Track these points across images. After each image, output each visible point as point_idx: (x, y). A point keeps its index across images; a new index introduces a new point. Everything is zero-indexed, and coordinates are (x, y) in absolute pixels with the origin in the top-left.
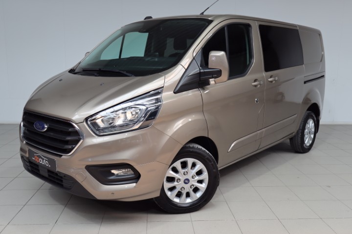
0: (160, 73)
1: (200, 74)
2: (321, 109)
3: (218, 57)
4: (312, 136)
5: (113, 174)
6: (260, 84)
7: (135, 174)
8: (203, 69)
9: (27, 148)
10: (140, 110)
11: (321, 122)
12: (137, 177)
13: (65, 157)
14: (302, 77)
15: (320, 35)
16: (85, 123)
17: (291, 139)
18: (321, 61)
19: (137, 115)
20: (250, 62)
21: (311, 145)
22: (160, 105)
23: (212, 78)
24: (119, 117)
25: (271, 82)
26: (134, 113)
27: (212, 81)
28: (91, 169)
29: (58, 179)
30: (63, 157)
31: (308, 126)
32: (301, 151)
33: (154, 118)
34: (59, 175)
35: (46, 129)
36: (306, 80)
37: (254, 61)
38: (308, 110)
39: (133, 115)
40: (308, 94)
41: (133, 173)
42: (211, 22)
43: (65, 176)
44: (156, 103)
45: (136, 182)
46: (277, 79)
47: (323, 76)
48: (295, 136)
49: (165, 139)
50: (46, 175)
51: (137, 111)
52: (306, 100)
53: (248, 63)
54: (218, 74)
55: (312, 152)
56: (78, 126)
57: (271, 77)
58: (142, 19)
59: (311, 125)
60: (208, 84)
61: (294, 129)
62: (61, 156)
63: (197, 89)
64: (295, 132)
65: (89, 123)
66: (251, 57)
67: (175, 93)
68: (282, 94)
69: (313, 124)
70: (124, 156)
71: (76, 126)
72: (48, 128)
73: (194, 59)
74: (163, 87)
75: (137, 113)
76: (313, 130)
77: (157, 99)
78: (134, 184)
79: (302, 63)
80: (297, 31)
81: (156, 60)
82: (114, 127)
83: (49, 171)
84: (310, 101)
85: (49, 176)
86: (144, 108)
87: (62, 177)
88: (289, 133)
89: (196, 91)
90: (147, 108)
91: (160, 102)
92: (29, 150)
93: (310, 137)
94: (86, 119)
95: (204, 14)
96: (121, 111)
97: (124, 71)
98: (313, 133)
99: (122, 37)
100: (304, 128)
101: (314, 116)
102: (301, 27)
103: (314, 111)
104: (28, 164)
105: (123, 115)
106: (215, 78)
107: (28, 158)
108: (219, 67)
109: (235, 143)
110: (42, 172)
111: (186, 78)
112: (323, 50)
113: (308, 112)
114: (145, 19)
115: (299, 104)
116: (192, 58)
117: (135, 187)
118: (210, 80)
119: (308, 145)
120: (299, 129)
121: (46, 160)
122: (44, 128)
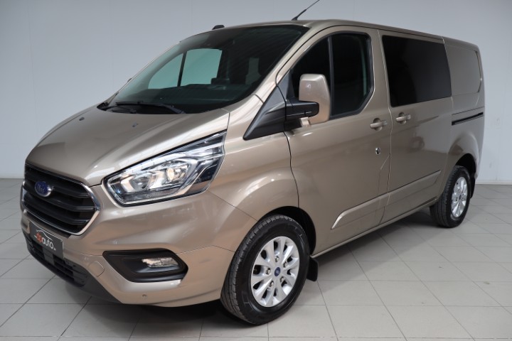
0: (223, 109)
1: (285, 110)
2: (477, 162)
3: (314, 83)
4: (464, 203)
5: (146, 265)
6: (383, 126)
7: (179, 265)
8: (291, 103)
9: (28, 220)
10: (188, 165)
11: (478, 181)
12: (182, 270)
13: (74, 236)
14: (449, 116)
15: (477, 52)
16: (102, 186)
17: (432, 207)
18: (479, 91)
19: (183, 174)
20: (368, 91)
21: (462, 216)
22: (220, 158)
23: (305, 116)
24: (155, 177)
25: (401, 122)
26: (179, 171)
27: (305, 120)
28: (111, 256)
29: (66, 270)
30: (71, 236)
31: (457, 187)
32: (448, 225)
33: (210, 179)
34: (66, 263)
35: (49, 194)
36: (455, 119)
37: (375, 90)
38: (459, 163)
39: (176, 173)
40: (458, 140)
41: (176, 263)
42: (305, 30)
43: (74, 266)
44: (213, 155)
45: (182, 279)
46: (409, 117)
47: (482, 114)
48: (437, 203)
49: (228, 211)
50: (52, 262)
51: (183, 168)
52: (456, 148)
53: (365, 93)
54: (313, 109)
55: (464, 227)
56: (92, 189)
57: (400, 115)
58: (210, 29)
59: (462, 186)
60: (299, 125)
61: (436, 192)
62: (70, 235)
63: (282, 133)
64: (438, 197)
65: (109, 185)
66: (370, 83)
67: (245, 139)
68: (420, 140)
69: (466, 185)
70: (162, 238)
71: (89, 189)
72: (52, 192)
73: (277, 86)
74: (226, 130)
75: (183, 171)
76: (465, 194)
77: (217, 149)
78: (179, 281)
79: (449, 94)
80: (443, 45)
81: (224, 88)
82: (148, 192)
83: (55, 257)
84: (462, 150)
85: (56, 263)
86: (194, 162)
87: (71, 268)
88: (430, 198)
89: (279, 136)
90: (200, 163)
91: (221, 153)
92: (31, 223)
93: (460, 205)
94: (105, 180)
95: (299, 19)
96: (160, 167)
97: (171, 105)
98: (466, 198)
99: (182, 56)
100: (451, 191)
101: (467, 173)
102: (448, 40)
103: (467, 165)
104: (31, 243)
105: (163, 173)
106: (309, 116)
107: (29, 235)
108: (315, 100)
109: (343, 214)
110: (47, 258)
111: (264, 117)
112: (481, 75)
113: (459, 167)
114: (214, 28)
115: (446, 154)
116: (275, 86)
117: (179, 286)
118: (302, 119)
119: (457, 215)
120: (445, 192)
121: (50, 241)
122: (46, 191)
